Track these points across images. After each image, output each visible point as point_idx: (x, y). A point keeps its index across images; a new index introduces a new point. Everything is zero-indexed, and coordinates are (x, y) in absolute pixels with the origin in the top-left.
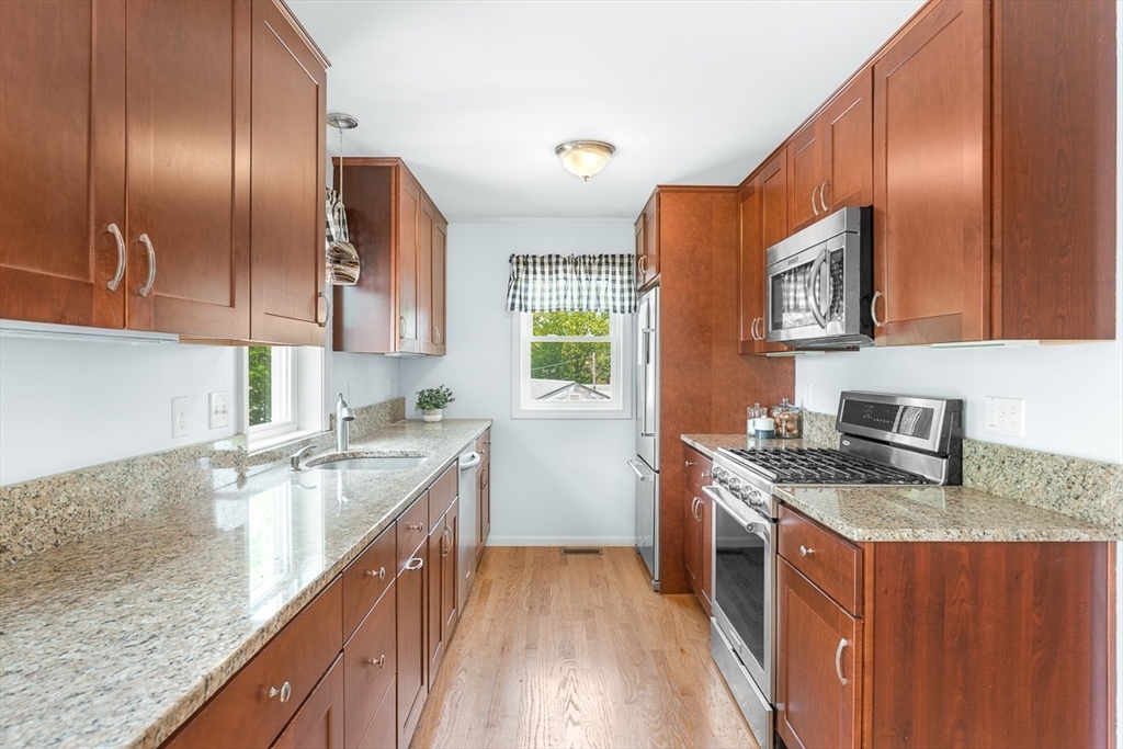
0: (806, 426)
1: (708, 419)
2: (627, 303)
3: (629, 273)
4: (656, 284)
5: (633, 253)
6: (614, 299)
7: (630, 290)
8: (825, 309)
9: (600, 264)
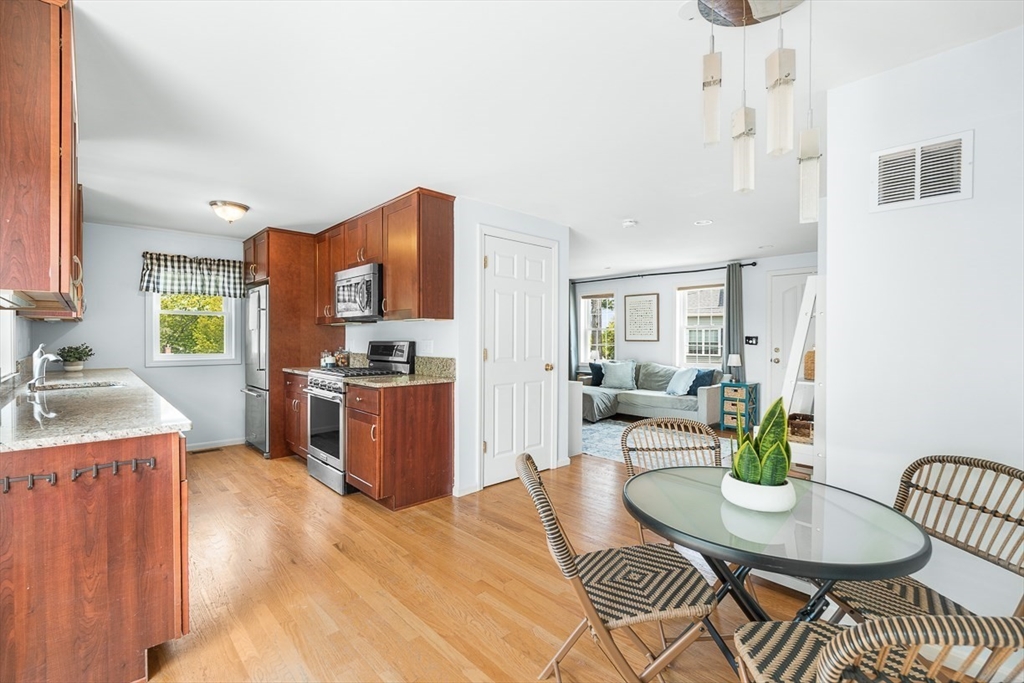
0: (351, 360)
1: (298, 359)
2: (238, 292)
3: (240, 273)
4: (266, 283)
5: (242, 260)
6: (229, 288)
7: (240, 284)
8: (364, 304)
9: (218, 265)
